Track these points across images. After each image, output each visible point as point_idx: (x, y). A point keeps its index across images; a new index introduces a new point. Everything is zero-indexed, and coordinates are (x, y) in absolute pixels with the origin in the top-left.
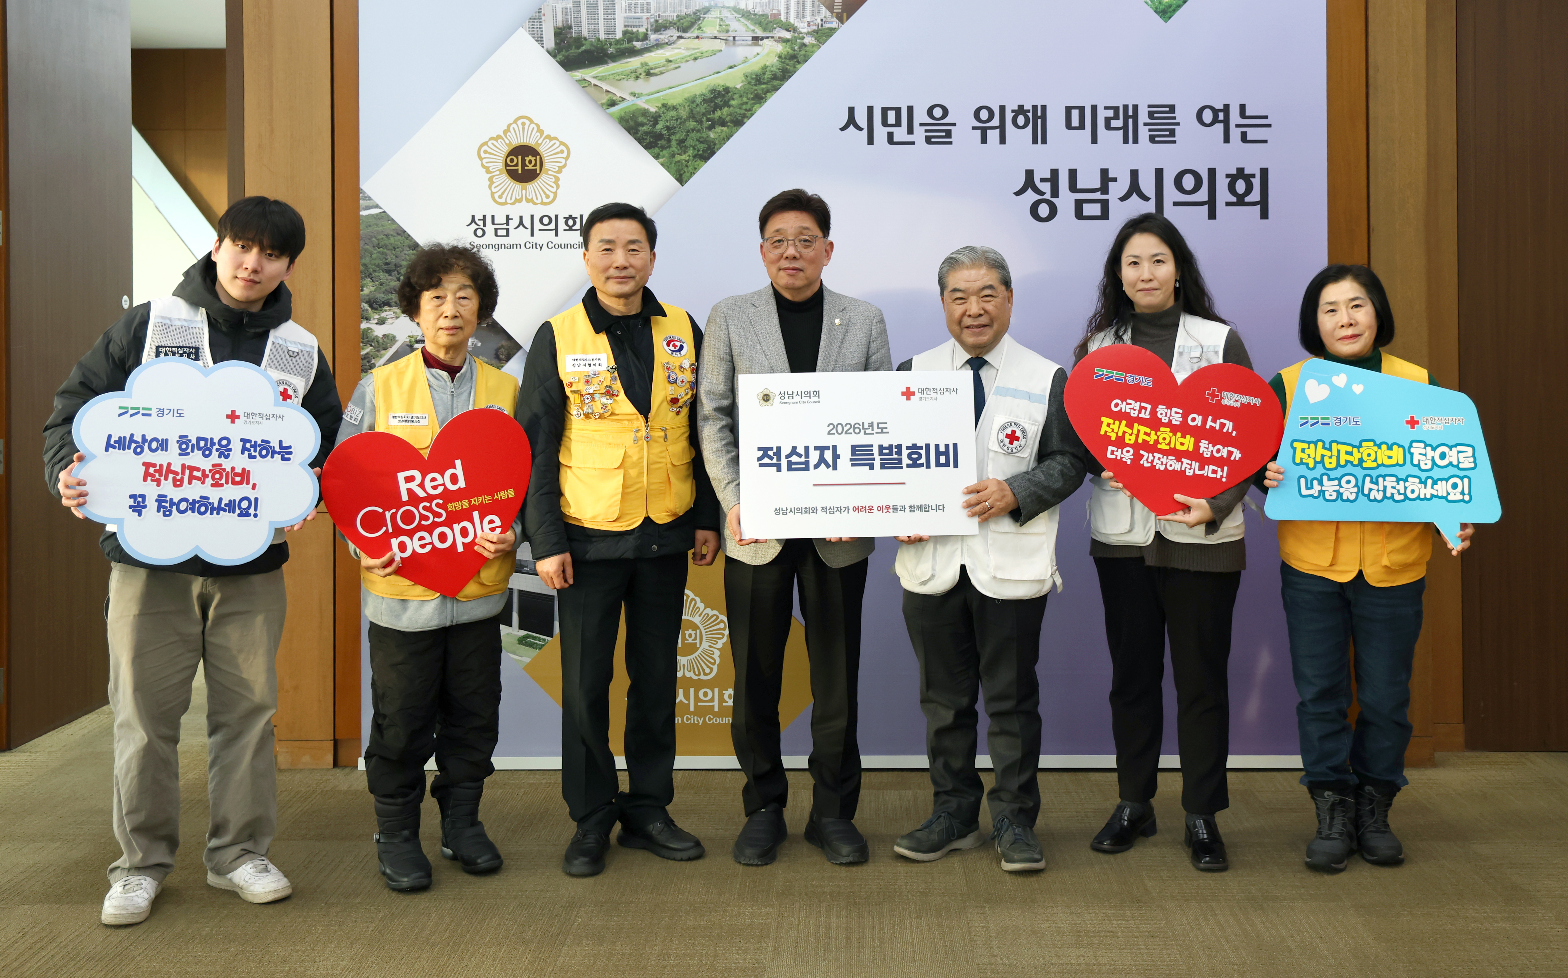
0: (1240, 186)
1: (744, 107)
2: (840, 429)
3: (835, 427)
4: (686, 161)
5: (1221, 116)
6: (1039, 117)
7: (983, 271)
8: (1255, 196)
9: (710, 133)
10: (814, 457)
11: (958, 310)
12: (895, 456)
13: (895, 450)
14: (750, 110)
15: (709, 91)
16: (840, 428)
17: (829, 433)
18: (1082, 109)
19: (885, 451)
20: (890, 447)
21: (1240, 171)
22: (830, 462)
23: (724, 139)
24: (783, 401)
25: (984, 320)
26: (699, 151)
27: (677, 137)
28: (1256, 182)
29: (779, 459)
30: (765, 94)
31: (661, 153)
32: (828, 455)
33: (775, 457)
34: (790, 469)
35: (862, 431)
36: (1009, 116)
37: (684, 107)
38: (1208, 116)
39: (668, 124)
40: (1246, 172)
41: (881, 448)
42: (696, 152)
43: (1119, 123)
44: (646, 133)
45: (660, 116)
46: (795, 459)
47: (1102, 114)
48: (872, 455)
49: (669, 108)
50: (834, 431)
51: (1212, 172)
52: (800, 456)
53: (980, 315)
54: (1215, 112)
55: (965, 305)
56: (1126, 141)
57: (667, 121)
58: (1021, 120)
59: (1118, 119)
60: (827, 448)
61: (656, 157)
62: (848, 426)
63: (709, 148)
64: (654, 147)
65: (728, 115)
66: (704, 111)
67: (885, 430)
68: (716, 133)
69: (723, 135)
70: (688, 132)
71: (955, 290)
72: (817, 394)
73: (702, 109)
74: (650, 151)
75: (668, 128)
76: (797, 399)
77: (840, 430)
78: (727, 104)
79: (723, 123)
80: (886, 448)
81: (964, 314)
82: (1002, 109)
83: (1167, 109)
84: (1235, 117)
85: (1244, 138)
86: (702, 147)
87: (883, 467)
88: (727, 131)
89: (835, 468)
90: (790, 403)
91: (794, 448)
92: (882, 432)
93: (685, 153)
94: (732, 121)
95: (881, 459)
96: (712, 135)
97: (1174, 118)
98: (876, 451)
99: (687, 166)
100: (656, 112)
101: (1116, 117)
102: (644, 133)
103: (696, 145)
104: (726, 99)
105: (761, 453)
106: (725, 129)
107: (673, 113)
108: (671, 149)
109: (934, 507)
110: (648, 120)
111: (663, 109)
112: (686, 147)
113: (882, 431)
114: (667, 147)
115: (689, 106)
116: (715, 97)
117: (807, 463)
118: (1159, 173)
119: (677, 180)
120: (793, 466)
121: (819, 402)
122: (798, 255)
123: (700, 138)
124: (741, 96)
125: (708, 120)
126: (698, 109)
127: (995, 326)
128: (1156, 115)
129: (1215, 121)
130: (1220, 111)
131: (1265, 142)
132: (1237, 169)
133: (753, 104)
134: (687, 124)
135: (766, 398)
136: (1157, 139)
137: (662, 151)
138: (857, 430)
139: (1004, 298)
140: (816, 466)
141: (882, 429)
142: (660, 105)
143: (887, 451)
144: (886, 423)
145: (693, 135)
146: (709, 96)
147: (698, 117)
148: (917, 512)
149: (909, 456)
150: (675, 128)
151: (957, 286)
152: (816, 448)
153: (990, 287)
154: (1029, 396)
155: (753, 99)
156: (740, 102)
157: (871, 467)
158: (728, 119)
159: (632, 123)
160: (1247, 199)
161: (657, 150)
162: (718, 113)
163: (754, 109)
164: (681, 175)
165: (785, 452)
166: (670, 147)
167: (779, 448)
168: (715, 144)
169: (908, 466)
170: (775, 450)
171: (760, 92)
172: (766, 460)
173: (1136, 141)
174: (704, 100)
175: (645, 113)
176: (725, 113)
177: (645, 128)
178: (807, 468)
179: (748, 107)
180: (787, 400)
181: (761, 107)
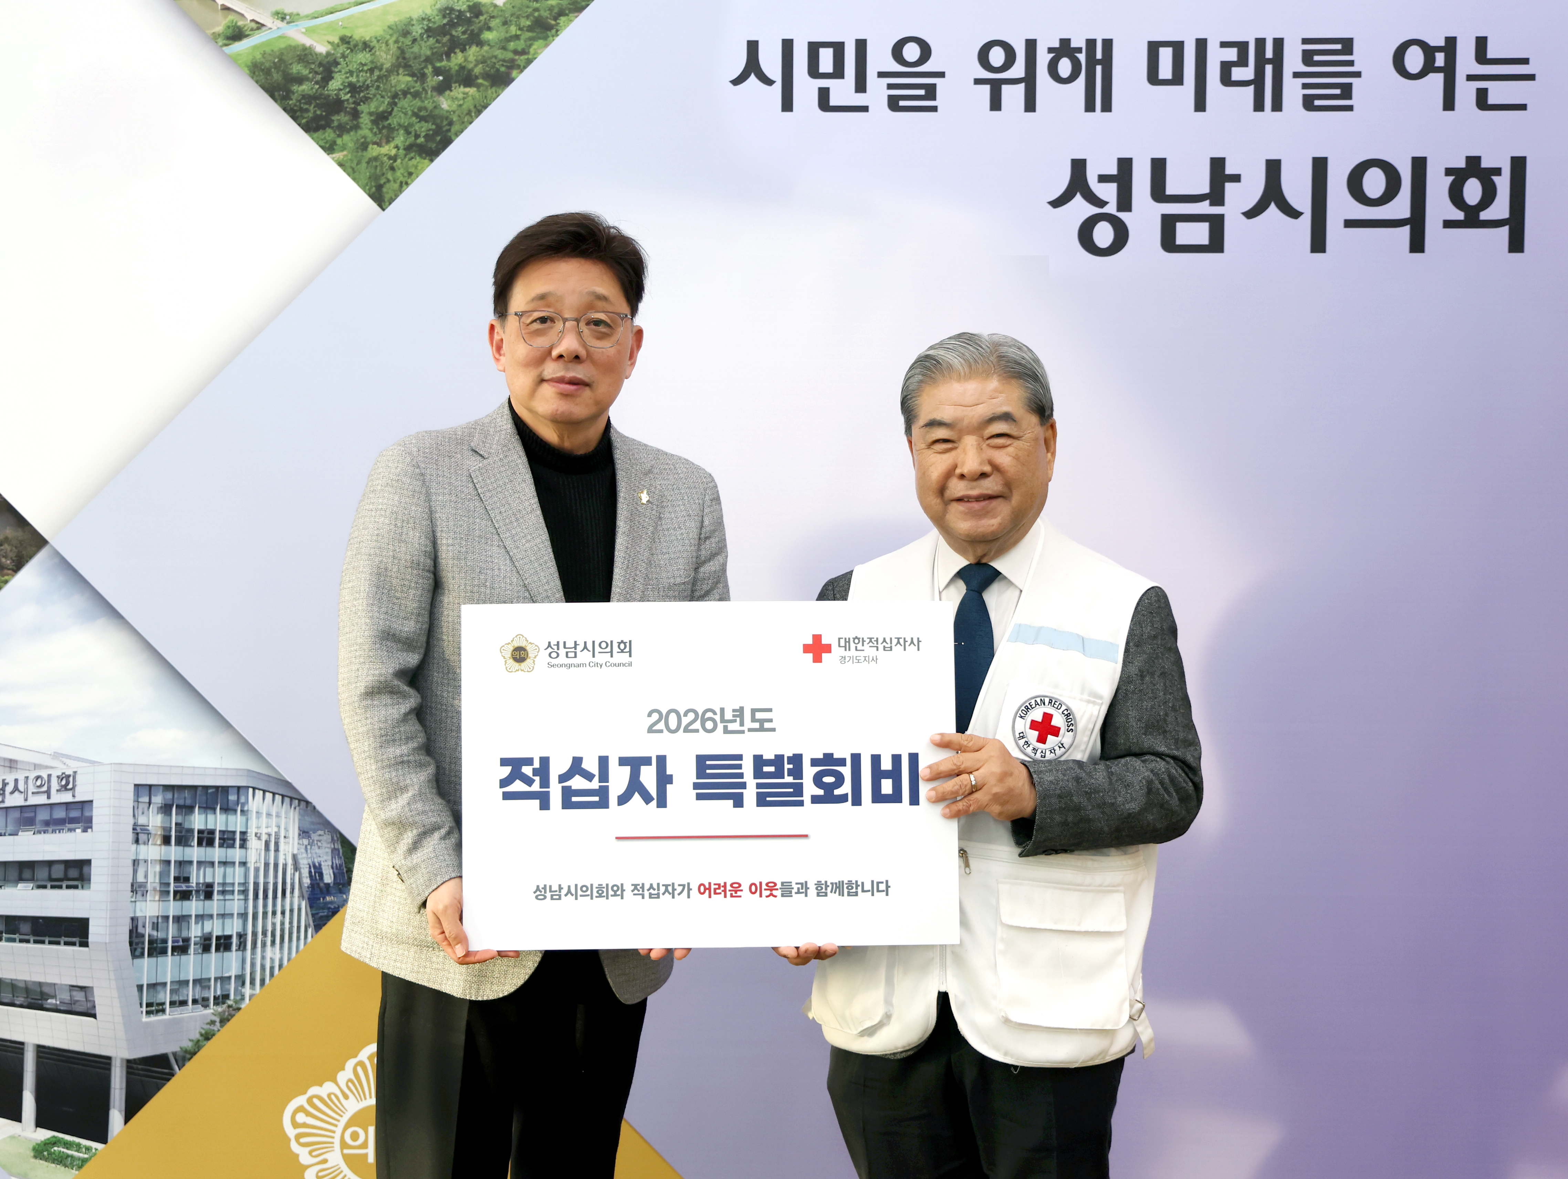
0: (1473, 191)
1: (512, 45)
2: (673, 720)
3: (664, 717)
4: (390, 158)
5: (1440, 59)
6: (1099, 62)
7: (994, 383)
8: (1500, 209)
9: (441, 99)
10: (619, 779)
11: (939, 463)
12: (789, 779)
13: (787, 766)
14: (523, 52)
15: (440, 11)
16: (673, 718)
17: (650, 730)
18: (1178, 47)
19: (766, 769)
20: (779, 759)
21: (1473, 162)
22: (653, 790)
23: (469, 113)
24: (554, 661)
25: (990, 485)
26: (417, 136)
27: (373, 106)
28: (1503, 184)
29: (545, 783)
30: (555, 19)
31: (339, 141)
32: (648, 777)
33: (537, 779)
34: (567, 804)
35: (720, 726)
36: (1043, 59)
37: (387, 44)
38: (1414, 59)
39: (353, 79)
40: (1484, 164)
41: (759, 761)
42: (411, 139)
43: (1246, 73)
44: (308, 99)
45: (337, 63)
46: (578, 783)
47: (1216, 57)
48: (741, 776)
49: (356, 46)
50: (661, 726)
51: (1419, 165)
52: (589, 777)
53: (984, 475)
54: (1429, 51)
55: (953, 453)
56: (1259, 106)
57: (351, 73)
58: (1065, 67)
59: (1246, 65)
60: (647, 761)
61: (329, 148)
62: (691, 716)
63: (438, 130)
64: (323, 128)
65: (478, 63)
66: (429, 53)
67: (767, 725)
68: (454, 99)
69: (469, 104)
70: (395, 96)
71: (933, 424)
72: (626, 647)
73: (425, 48)
74: (316, 135)
75: (353, 89)
76: (584, 657)
77: (673, 724)
78: (475, 39)
79: (468, 80)
80: (769, 763)
81: (949, 474)
82: (1031, 45)
83: (1338, 47)
84: (1466, 62)
85: (1482, 101)
86: (423, 128)
87: (762, 801)
88: (477, 95)
89: (662, 803)
90: (569, 666)
91: (577, 762)
92: (762, 729)
93: (388, 142)
94: (486, 76)
95: (759, 786)
96: (445, 104)
97: (1351, 63)
98: (748, 768)
99: (392, 168)
100: (328, 54)
101: (1242, 61)
102: (304, 97)
103: (411, 125)
104: (475, 27)
105: (507, 770)
106: (472, 91)
107: (363, 57)
108: (360, 132)
109: (868, 887)
110: (312, 71)
111: (342, 48)
112: (391, 129)
113: (762, 727)
114: (351, 129)
115: (396, 42)
116: (452, 25)
117: (603, 793)
118: (1320, 166)
119: (372, 196)
120: (574, 799)
121: (630, 664)
122: (582, 353)
123: (420, 109)
124: (505, 23)
125: (437, 72)
126: (416, 49)
127: (1016, 499)
128: (1317, 58)
129: (1429, 68)
130: (1439, 49)
131: (1523, 107)
132: (1468, 158)
133: (531, 39)
134: (393, 79)
135: (520, 655)
136: (1317, 103)
137: (340, 136)
138: (709, 725)
139: (1036, 440)
140: (623, 799)
141: (762, 722)
142: (336, 40)
143: (771, 769)
144: (770, 710)
145: (405, 103)
146: (439, 21)
147: (416, 66)
148: (833, 897)
149: (818, 780)
150: (368, 87)
151: (938, 416)
152: (623, 761)
153: (1007, 417)
154: (1083, 645)
155: (530, 29)
156: (503, 35)
157: (738, 802)
158: (478, 70)
159: (277, 76)
160: (1484, 215)
161: (329, 134)
162: (458, 58)
163: (532, 50)
164: (380, 187)
165: (558, 768)
166: (357, 127)
167: (545, 761)
168: (451, 123)
169: (815, 800)
170: (537, 764)
171: (545, 14)
172: (518, 786)
173: (1277, 106)
174: (429, 30)
175: (305, 55)
176: (472, 58)
177: (305, 88)
178: (603, 804)
179: (520, 45)
180: (563, 659)
181: (547, 46)
